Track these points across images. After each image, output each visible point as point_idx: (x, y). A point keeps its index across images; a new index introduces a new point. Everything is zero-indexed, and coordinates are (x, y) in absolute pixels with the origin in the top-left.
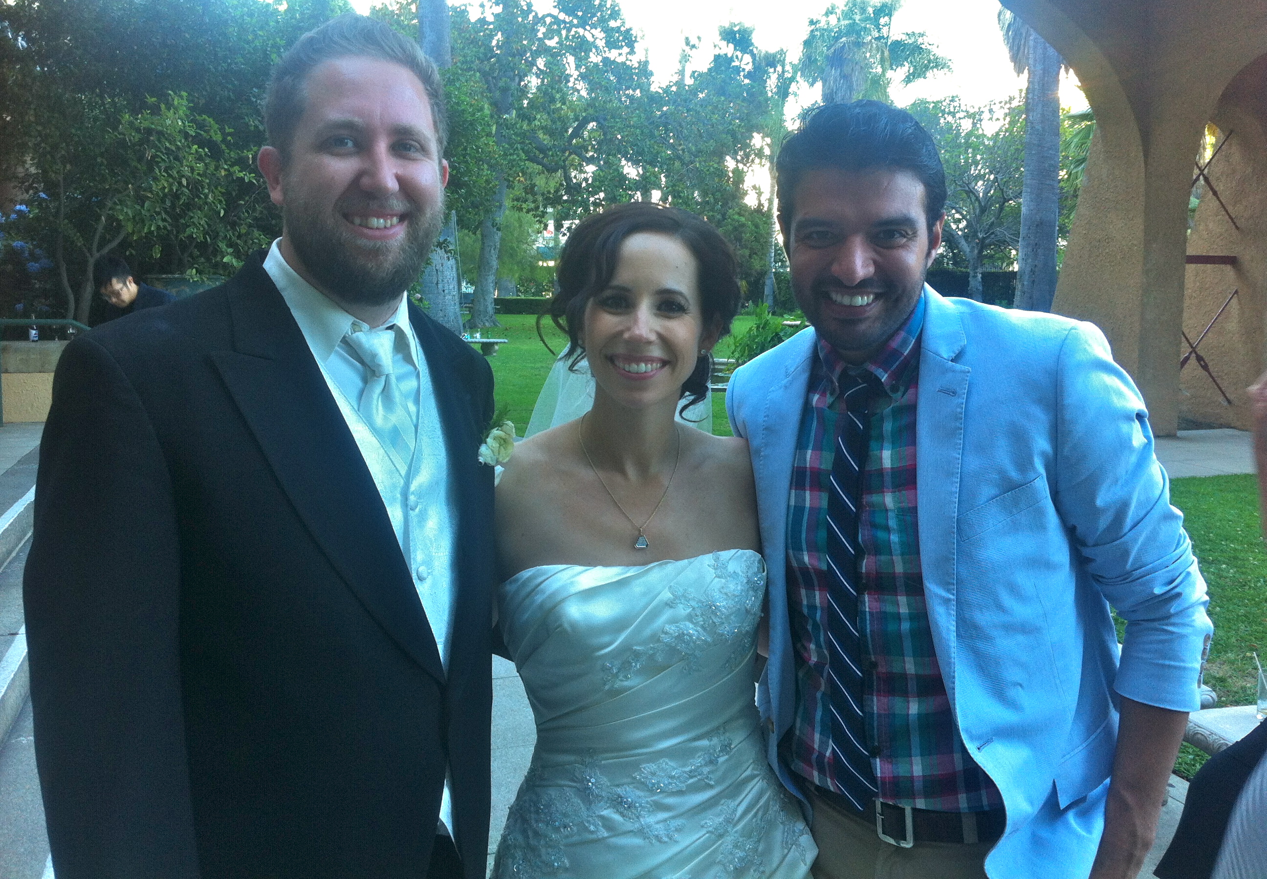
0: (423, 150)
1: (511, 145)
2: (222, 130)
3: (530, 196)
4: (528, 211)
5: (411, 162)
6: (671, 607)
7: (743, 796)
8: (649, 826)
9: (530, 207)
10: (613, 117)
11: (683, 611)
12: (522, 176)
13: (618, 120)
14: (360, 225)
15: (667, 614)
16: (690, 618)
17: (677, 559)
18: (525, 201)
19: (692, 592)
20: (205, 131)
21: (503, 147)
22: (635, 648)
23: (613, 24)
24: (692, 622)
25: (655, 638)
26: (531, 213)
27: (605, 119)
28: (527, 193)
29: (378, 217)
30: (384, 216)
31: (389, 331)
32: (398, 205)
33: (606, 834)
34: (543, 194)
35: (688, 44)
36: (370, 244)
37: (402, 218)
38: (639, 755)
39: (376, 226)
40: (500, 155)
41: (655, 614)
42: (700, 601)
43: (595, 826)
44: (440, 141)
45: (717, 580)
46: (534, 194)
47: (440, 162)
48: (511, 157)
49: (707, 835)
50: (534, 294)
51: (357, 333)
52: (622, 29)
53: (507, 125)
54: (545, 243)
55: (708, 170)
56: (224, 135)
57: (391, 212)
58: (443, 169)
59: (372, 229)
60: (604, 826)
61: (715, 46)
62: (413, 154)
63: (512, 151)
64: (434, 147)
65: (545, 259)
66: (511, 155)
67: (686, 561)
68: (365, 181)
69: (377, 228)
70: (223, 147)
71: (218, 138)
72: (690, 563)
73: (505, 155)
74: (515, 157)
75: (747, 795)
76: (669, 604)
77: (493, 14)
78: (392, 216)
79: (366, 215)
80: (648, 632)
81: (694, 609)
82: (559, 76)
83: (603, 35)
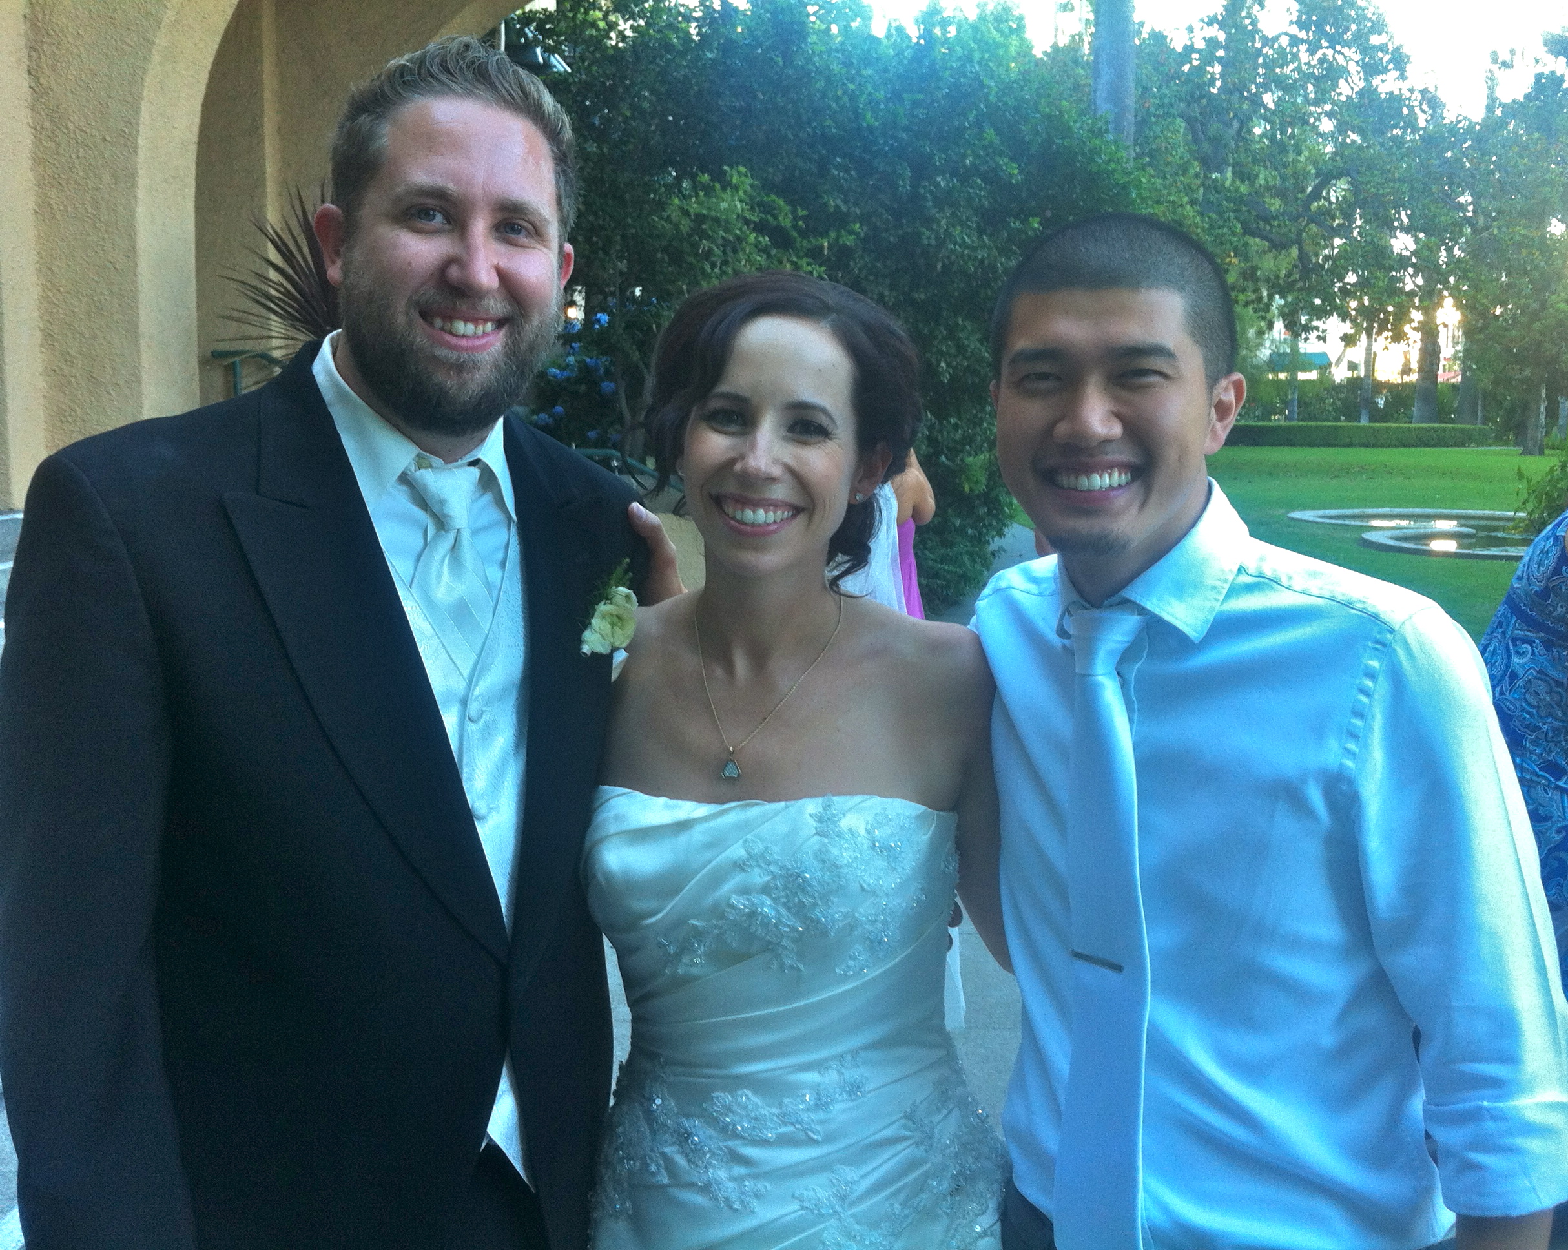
0: (537, 233)
1: (1221, 214)
2: (794, 212)
3: (1250, 284)
4: (1247, 304)
5: (521, 250)
6: (743, 870)
7: (874, 1165)
8: (718, 1183)
9: (1250, 299)
10: (1369, 168)
11: (758, 878)
12: (1235, 256)
13: (1376, 172)
14: (442, 329)
15: (737, 880)
16: (766, 890)
17: (770, 800)
18: (1244, 290)
19: (776, 852)
20: (772, 215)
21: (1209, 217)
22: (693, 922)
23: (1375, 40)
24: (769, 895)
25: (718, 911)
26: (1251, 307)
27: (1359, 173)
28: (1245, 279)
29: (466, 320)
30: (475, 321)
31: (472, 469)
32: (496, 306)
33: (666, 1181)
34: (1268, 280)
35: (1495, 60)
36: (453, 356)
37: (500, 323)
38: (713, 1077)
39: (462, 333)
40: (1203, 230)
41: (717, 878)
42: (783, 867)
43: (658, 1166)
44: (563, 221)
45: (817, 838)
46: (1256, 280)
47: (561, 247)
48: (1220, 231)
49: (800, 1213)
50: (1258, 419)
51: (423, 471)
52: (1390, 47)
53: (1217, 188)
54: (1273, 347)
55: (1512, 238)
56: (796, 218)
57: (485, 316)
58: (563, 257)
59: (457, 336)
60: (667, 1169)
61: (1537, 61)
62: (522, 239)
63: (1220, 223)
64: (553, 231)
65: (1275, 371)
66: (1219, 228)
67: (782, 804)
68: (454, 272)
69: (464, 336)
70: (795, 234)
71: (786, 222)
72: (787, 807)
73: (1212, 227)
74: (1225, 230)
75: (881, 1165)
76: (739, 866)
77: (1204, 38)
78: (486, 321)
79: (450, 318)
80: (708, 902)
81: (774, 877)
82: (1291, 116)
83: (1357, 57)
